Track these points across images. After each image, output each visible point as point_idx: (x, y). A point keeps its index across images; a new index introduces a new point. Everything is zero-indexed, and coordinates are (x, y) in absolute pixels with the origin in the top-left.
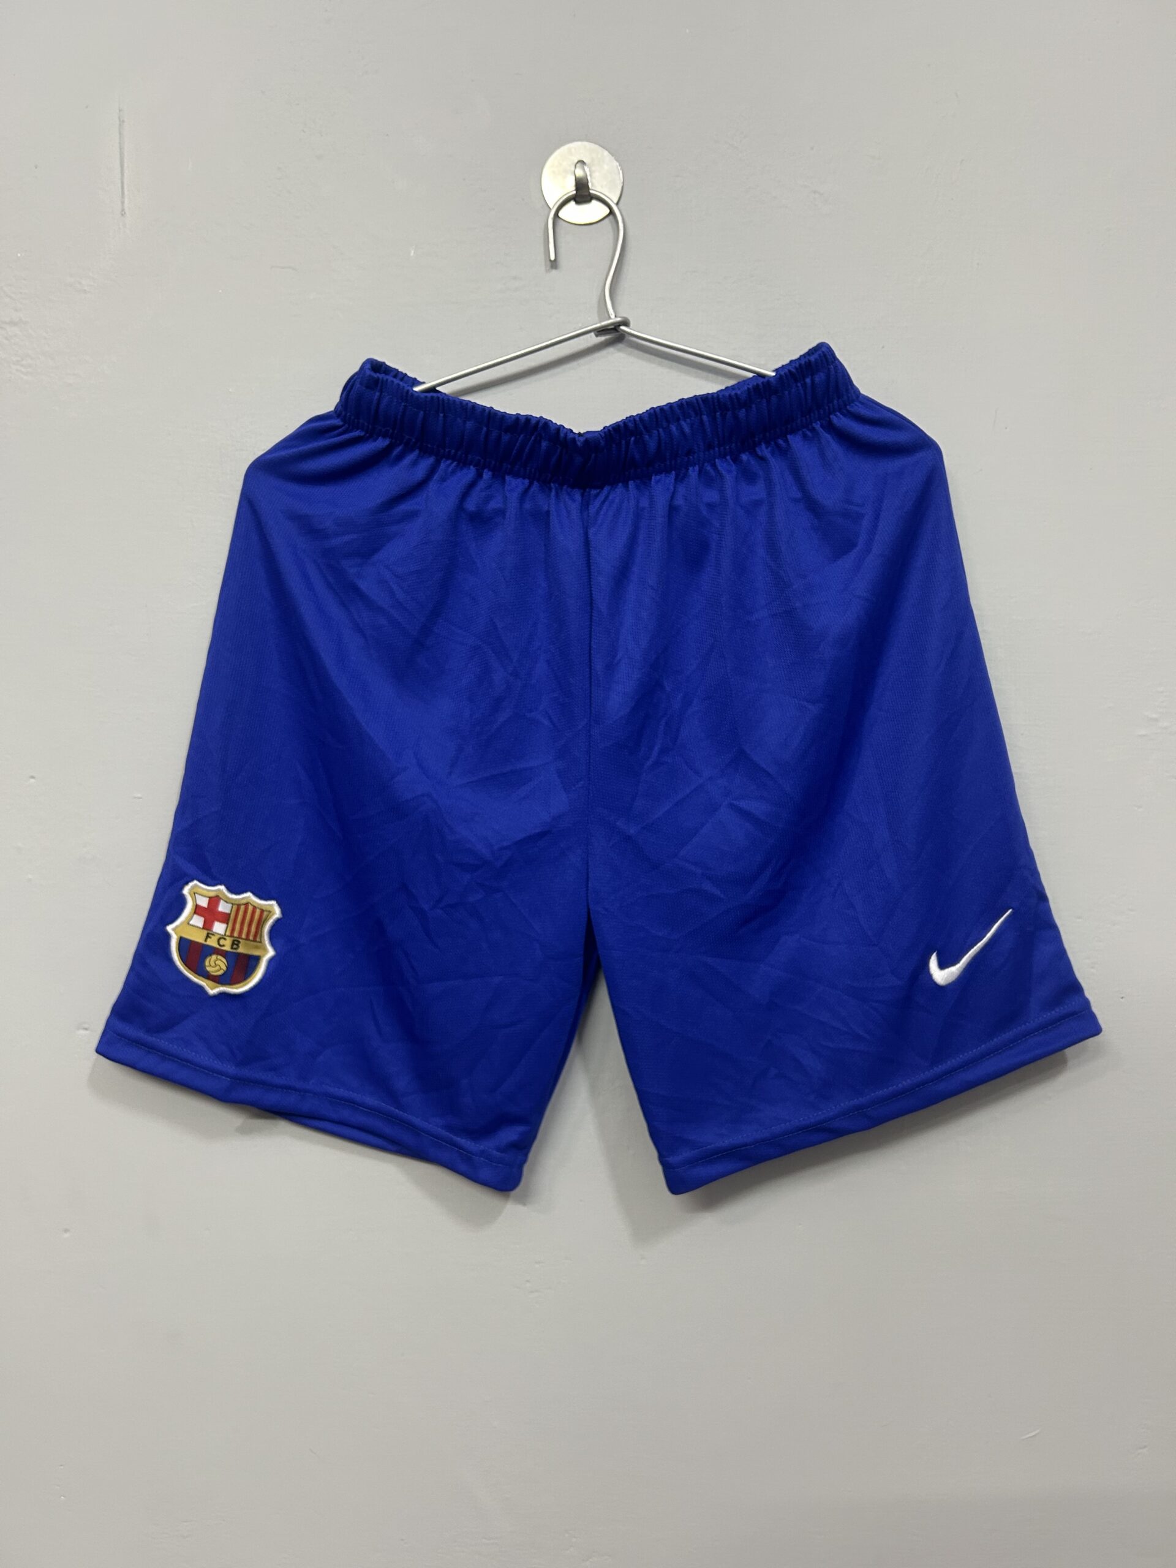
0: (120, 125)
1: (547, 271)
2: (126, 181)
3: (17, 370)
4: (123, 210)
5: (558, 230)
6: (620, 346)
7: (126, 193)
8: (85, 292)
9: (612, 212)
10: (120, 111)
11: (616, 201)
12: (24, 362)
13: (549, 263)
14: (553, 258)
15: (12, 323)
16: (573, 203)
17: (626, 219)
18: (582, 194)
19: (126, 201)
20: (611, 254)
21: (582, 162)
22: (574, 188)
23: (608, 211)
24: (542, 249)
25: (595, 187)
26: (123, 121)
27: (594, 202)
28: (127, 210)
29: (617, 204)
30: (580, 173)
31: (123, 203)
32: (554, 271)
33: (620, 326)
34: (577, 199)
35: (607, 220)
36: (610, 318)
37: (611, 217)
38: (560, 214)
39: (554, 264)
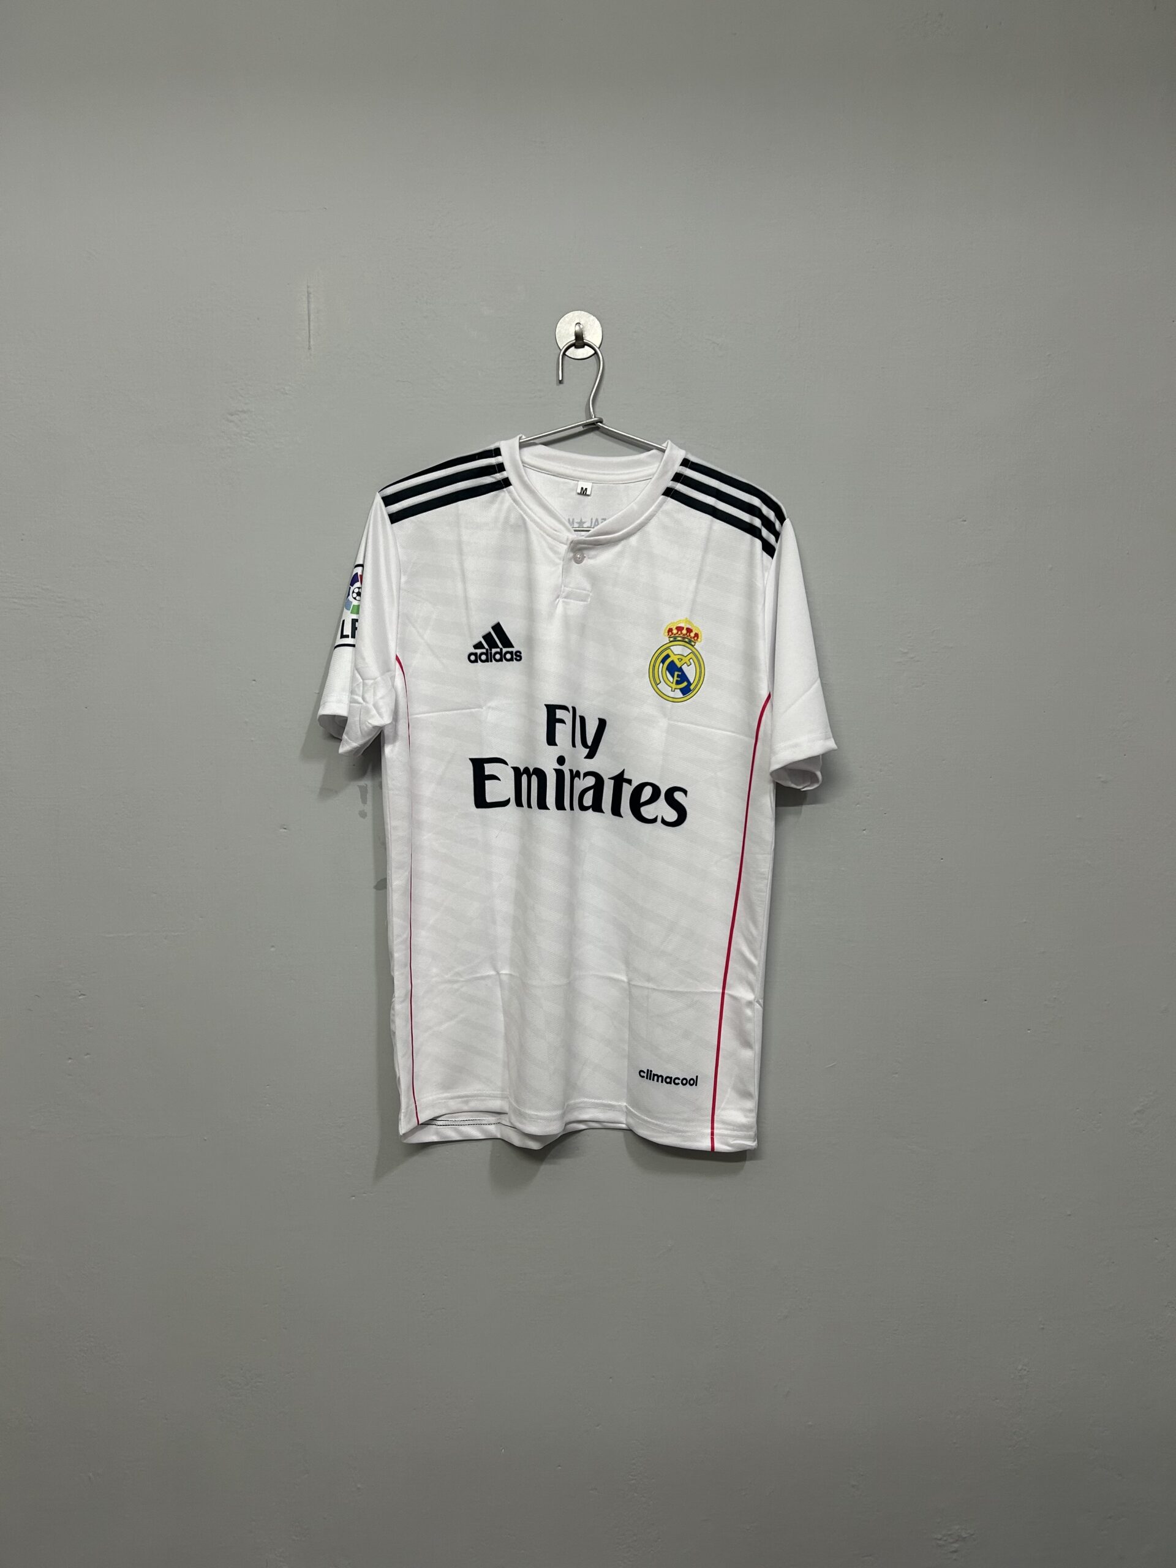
0: (308, 296)
1: (557, 385)
2: (312, 328)
3: (246, 439)
4: (309, 346)
5: (565, 362)
6: (597, 432)
7: (311, 335)
8: (287, 394)
9: (596, 353)
10: (308, 287)
11: (598, 346)
12: (250, 435)
13: (558, 382)
14: (560, 379)
15: (243, 412)
16: (573, 348)
17: (604, 358)
18: (579, 341)
19: (311, 340)
20: (595, 377)
21: (578, 324)
22: (574, 338)
23: (593, 352)
24: (555, 372)
25: (588, 338)
26: (310, 293)
27: (586, 347)
28: (312, 347)
29: (599, 348)
30: (577, 328)
31: (309, 342)
32: (561, 385)
33: (597, 422)
34: (576, 344)
35: (593, 357)
36: (592, 418)
37: (595, 355)
38: (567, 353)
39: (561, 382)
